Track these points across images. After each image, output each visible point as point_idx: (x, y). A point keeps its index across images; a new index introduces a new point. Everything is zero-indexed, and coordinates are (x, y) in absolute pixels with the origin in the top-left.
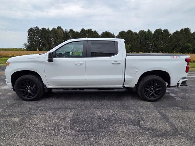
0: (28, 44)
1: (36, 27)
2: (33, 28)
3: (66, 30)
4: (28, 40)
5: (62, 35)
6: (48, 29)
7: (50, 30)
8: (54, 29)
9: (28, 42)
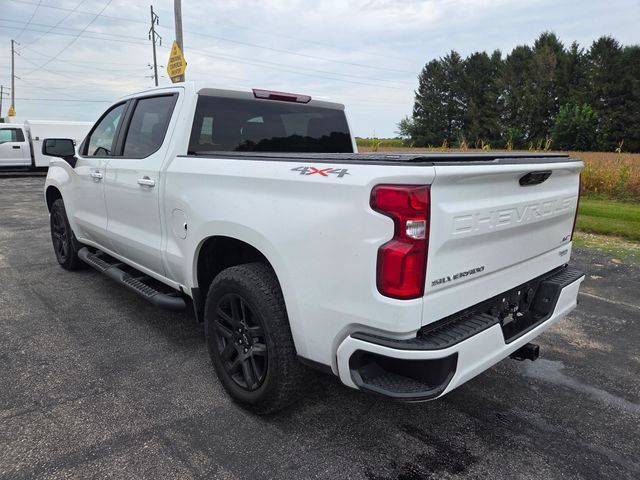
0: (412, 122)
1: (450, 54)
2: (438, 60)
3: (575, 47)
4: (417, 105)
5: (552, 73)
6: (497, 55)
7: (504, 57)
8: (521, 54)
9: (415, 114)
